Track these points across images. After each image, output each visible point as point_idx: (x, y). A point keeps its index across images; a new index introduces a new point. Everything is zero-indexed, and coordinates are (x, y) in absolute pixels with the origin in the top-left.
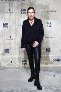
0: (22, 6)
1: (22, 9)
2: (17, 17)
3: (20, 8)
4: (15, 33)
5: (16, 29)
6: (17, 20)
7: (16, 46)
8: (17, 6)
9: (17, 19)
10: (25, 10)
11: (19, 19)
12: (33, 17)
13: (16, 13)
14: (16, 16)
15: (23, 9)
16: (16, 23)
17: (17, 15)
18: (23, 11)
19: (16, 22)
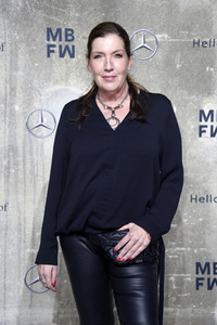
0: (49, 12)
1: (49, 30)
2: (20, 73)
3: (41, 21)
4: (8, 168)
5: (13, 149)
6: (20, 94)
7: (12, 250)
8: (24, 9)
9: (18, 89)
10: (70, 35)
11: (30, 90)
12: (120, 78)
13: (14, 54)
14: (14, 67)
15: (59, 30)
16: (13, 113)
17: (21, 62)
18: (57, 43)
19: (17, 108)
